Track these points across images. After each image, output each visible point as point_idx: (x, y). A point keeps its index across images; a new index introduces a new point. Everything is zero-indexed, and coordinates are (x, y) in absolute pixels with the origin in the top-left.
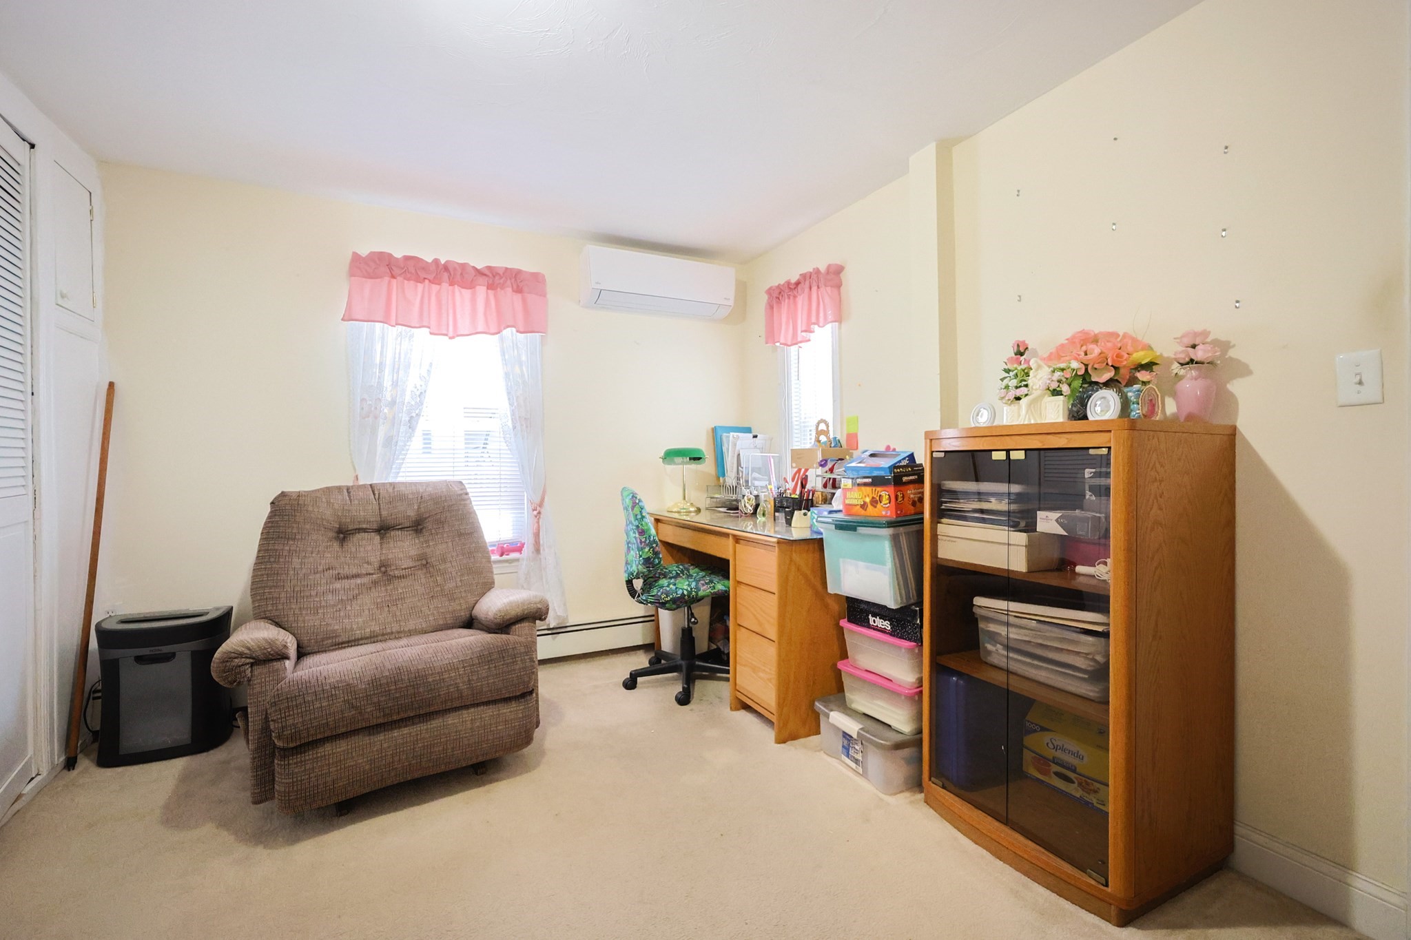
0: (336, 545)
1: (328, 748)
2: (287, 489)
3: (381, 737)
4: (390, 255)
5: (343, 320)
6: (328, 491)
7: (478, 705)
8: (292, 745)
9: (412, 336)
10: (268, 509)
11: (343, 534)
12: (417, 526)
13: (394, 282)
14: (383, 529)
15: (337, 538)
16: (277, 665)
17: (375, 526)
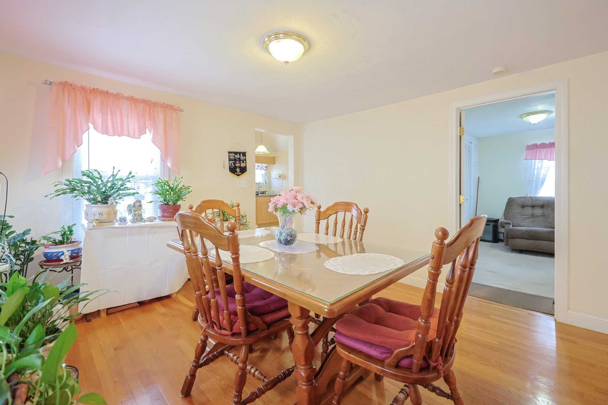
0: (521, 208)
1: (517, 239)
2: (511, 197)
3: (528, 241)
4: (537, 144)
5: (525, 160)
6: (520, 197)
7: (550, 241)
8: (511, 237)
9: (543, 162)
10: (507, 200)
11: (523, 207)
12: (542, 207)
13: (538, 149)
14: (533, 207)
15: (522, 207)
16: (509, 225)
17: (531, 206)
